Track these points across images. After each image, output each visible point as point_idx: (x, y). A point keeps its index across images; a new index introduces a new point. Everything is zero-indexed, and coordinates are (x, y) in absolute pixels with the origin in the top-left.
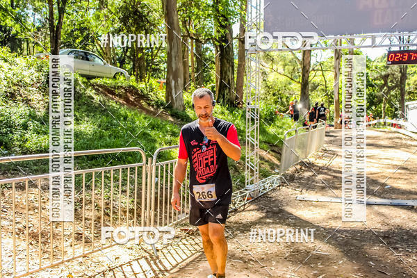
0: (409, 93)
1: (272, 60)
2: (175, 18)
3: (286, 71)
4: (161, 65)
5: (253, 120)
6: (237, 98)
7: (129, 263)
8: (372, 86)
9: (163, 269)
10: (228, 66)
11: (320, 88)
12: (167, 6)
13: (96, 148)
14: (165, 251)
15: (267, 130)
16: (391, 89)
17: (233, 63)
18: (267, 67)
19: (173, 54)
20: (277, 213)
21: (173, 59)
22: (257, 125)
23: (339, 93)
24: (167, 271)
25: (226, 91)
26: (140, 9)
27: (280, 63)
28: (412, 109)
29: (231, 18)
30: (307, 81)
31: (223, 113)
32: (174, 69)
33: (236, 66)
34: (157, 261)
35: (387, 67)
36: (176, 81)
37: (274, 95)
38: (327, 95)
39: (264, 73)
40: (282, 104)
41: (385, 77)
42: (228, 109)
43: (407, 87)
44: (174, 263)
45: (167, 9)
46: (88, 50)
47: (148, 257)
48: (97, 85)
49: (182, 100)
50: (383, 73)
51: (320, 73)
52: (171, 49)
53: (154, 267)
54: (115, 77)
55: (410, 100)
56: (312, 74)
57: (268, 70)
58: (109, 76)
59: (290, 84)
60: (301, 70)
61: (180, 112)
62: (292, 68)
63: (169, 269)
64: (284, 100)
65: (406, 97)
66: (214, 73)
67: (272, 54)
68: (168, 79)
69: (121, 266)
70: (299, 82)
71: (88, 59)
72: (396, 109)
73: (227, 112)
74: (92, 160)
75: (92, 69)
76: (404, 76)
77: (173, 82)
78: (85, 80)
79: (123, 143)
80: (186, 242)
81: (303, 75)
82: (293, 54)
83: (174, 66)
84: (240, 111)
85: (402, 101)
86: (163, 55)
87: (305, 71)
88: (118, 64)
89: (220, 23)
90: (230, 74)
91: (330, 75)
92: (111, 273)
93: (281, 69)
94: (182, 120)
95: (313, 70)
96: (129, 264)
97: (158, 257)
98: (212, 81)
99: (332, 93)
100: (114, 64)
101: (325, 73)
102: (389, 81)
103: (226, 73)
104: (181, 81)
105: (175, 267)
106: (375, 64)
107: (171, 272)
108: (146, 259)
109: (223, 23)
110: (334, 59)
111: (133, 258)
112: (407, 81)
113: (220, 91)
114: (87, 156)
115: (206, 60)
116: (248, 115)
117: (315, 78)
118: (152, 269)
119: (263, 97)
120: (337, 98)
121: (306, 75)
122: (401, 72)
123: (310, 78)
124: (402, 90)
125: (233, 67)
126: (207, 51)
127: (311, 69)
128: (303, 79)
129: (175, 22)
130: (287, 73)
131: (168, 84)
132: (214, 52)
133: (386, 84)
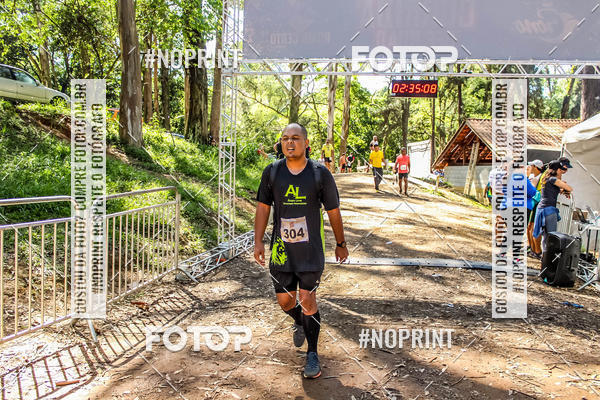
0: (412, 133)
1: (255, 89)
2: (133, 30)
3: (272, 102)
4: (116, 90)
5: (227, 160)
6: (211, 133)
7: (57, 353)
8: (371, 123)
9: (103, 360)
10: (200, 93)
11: (311, 123)
12: (122, 14)
13: (19, 196)
14: (108, 333)
15: (247, 173)
16: (392, 127)
17: (206, 90)
18: (249, 97)
19: (129, 75)
20: (257, 278)
21: (130, 81)
22: (232, 168)
23: (333, 131)
24: (108, 362)
25: (197, 125)
26: (86, 16)
27: (265, 92)
28: (414, 151)
29: (204, 34)
30: (296, 115)
31: (192, 152)
32: (130, 95)
33: (210, 93)
34: (96, 349)
35: (388, 102)
36: (133, 110)
37: (257, 130)
38: (320, 132)
39: (245, 104)
40: (267, 141)
41: (386, 113)
42: (199, 147)
43: (409, 126)
44: (119, 351)
45: (122, 17)
46: (19, 67)
47: (84, 343)
48: (27, 112)
49: (140, 134)
50: (384, 108)
51: (312, 106)
52: (126, 69)
53: (91, 357)
54: (52, 102)
55: (413, 141)
56: (303, 107)
57: (250, 101)
58: (43, 100)
59: (276, 118)
60: (289, 102)
61: (137, 149)
62: (278, 99)
63: (112, 360)
64: (269, 137)
65: (409, 137)
66: (183, 103)
67: (255, 81)
68: (122, 107)
69: (44, 358)
70: (287, 117)
71: (14, 78)
72: (398, 151)
73: (197, 150)
74: (12, 211)
75: (20, 90)
76: (406, 114)
77: (129, 111)
78: (9, 104)
79: (57, 190)
80: (137, 321)
81: (292, 108)
82: (281, 82)
83: (130, 90)
84: (214, 150)
85: (404, 142)
86: (119, 77)
87: (295, 103)
88: (61, 87)
89: (190, 38)
90: (202, 103)
91: (323, 110)
92: (29, 370)
93: (265, 101)
94: (140, 159)
95: (304, 102)
96: (57, 355)
97: (97, 344)
98: (182, 112)
99: (326, 130)
100: (54, 87)
101: (319, 107)
102: (390, 118)
103: (197, 102)
104: (139, 110)
105: (121, 356)
106: (374, 98)
107: (114, 364)
108: (81, 346)
109: (195, 40)
110: (328, 91)
111: (63, 346)
112: (410, 119)
113: (189, 124)
114: (5, 207)
115: (173, 85)
116: (222, 155)
117: (305, 111)
118: (89, 361)
119: (243, 132)
120: (331, 136)
121: (295, 107)
122: (403, 108)
123: (300, 112)
124: (404, 129)
125: (206, 94)
126: (175, 74)
127: (301, 101)
128: (291, 113)
129: (133, 34)
130: (272, 105)
131: (122, 114)
132: (184, 76)
133: (386, 121)
